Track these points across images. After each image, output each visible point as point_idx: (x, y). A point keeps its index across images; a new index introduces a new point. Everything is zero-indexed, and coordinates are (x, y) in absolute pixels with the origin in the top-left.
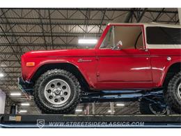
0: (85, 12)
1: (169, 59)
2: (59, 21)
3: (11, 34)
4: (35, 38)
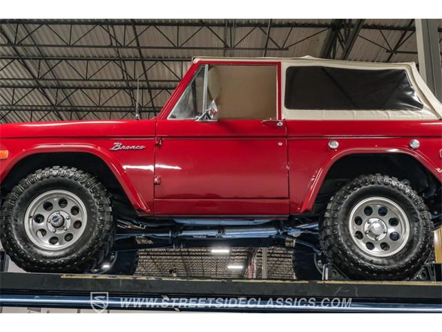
0: (220, 31)
1: (335, 145)
2: (162, 53)
3: (54, 83)
4: (111, 92)
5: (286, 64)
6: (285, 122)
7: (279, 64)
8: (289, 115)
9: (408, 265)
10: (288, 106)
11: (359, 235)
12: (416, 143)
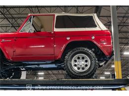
1: (68, 39)
5: (56, 15)
6: (55, 32)
7: (54, 15)
8: (56, 30)
9: (89, 74)
10: (56, 27)
11: (75, 65)
12: (93, 38)
